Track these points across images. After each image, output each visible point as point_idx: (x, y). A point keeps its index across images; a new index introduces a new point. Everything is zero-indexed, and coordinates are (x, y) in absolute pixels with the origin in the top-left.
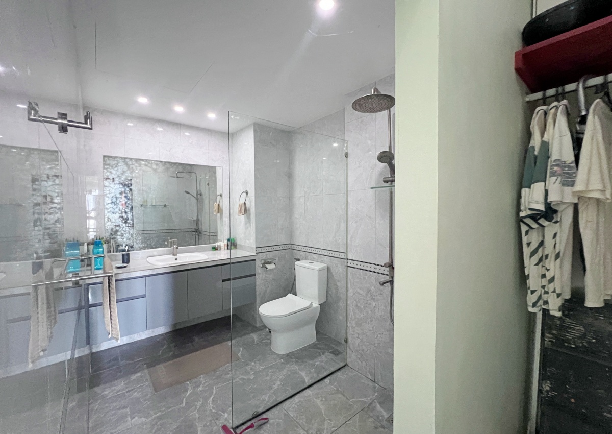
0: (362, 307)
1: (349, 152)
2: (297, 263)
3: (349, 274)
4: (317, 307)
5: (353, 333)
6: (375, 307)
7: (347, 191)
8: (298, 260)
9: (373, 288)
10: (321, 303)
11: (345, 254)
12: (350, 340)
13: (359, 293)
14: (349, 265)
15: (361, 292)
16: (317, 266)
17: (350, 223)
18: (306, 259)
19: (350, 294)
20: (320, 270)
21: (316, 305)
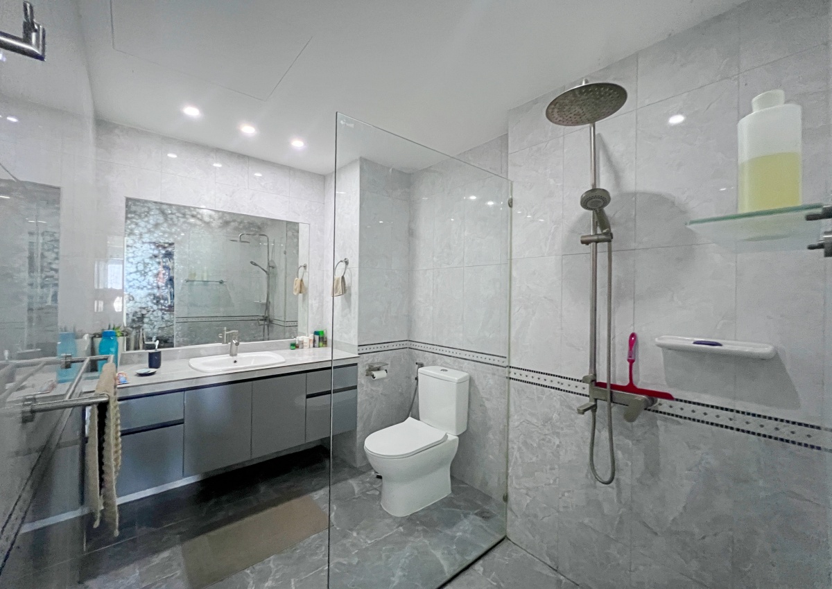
0: (535, 445)
1: (516, 197)
2: (420, 370)
3: (512, 390)
4: (454, 441)
5: (517, 487)
6: (558, 446)
7: (511, 259)
8: (422, 365)
9: (555, 416)
10: (459, 434)
11: (506, 360)
12: (512, 497)
13: (529, 423)
14: (512, 376)
15: (535, 421)
16: (456, 376)
17: (515, 310)
18: (434, 363)
19: (515, 421)
20: (459, 383)
21: (452, 437)
